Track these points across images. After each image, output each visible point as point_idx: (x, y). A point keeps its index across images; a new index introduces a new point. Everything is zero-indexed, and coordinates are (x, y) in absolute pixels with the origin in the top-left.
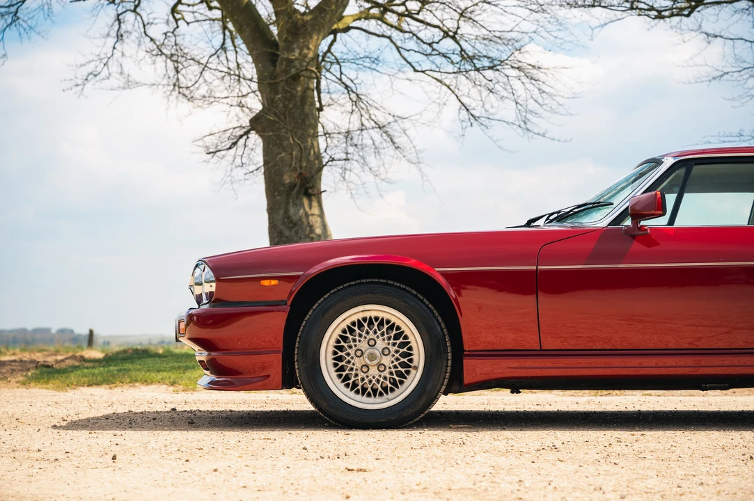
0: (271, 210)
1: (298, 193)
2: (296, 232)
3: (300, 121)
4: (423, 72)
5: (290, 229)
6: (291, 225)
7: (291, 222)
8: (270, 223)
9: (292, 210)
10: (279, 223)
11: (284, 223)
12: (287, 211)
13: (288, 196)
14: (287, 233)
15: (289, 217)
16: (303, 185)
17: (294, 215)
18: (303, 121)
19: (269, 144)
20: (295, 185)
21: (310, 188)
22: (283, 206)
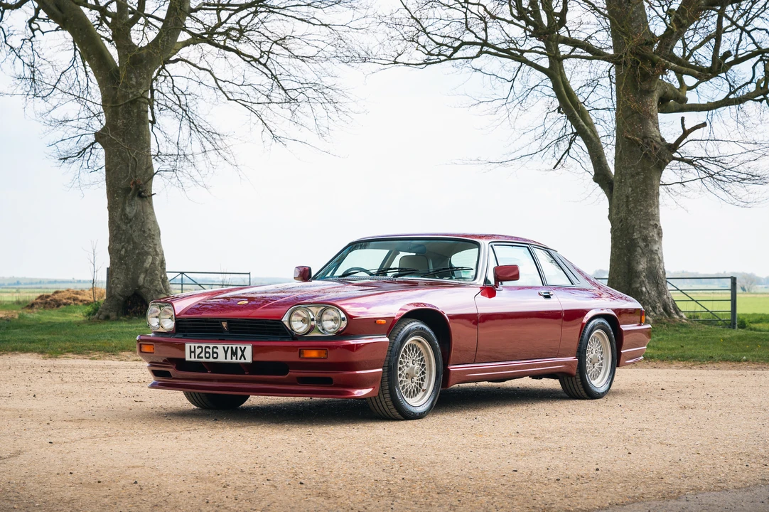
0: (111, 208)
1: (133, 196)
2: (131, 227)
3: (136, 137)
4: (236, 100)
5: (126, 224)
6: (126, 221)
7: (127, 218)
8: (109, 218)
9: (128, 210)
10: (117, 220)
11: (121, 219)
12: (123, 210)
13: (125, 197)
14: (124, 227)
15: (125, 215)
16: (137, 189)
17: (129, 213)
18: (138, 136)
19: (110, 155)
20: (131, 189)
21: (142, 192)
22: (121, 205)
